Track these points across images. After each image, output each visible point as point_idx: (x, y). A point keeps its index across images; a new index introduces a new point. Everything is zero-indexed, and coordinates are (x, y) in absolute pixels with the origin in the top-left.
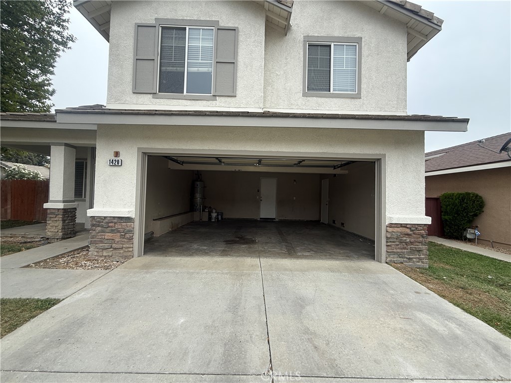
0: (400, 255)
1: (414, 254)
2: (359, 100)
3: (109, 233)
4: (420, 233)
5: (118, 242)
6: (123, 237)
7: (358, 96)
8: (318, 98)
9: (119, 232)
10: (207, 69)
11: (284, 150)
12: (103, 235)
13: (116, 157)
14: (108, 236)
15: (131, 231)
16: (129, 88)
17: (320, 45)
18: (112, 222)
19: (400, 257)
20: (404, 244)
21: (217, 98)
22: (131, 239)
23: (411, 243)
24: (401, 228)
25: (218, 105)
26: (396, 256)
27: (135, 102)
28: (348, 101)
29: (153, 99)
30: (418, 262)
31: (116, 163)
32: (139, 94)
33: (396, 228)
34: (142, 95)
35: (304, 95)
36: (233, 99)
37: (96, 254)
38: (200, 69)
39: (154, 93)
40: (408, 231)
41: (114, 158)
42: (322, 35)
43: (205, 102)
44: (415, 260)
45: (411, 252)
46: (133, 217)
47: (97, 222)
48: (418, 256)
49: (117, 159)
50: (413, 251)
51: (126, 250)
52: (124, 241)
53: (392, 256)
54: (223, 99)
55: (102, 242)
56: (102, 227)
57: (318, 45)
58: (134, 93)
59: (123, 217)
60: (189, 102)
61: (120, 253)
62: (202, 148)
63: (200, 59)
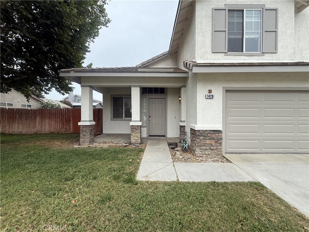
3: (208, 140)
5: (214, 145)
6: (216, 142)
9: (214, 139)
10: (255, 36)
12: (205, 141)
13: (210, 93)
14: (208, 142)
15: (221, 139)
16: (209, 50)
18: (210, 134)
21: (265, 54)
22: (221, 143)
25: (265, 59)
27: (213, 59)
29: (225, 56)
32: (216, 53)
34: (218, 54)
36: (275, 55)
37: (200, 153)
38: (251, 36)
39: (225, 52)
43: (257, 57)
46: (222, 130)
47: (201, 133)
51: (219, 150)
52: (218, 145)
54: (268, 55)
55: (204, 146)
56: (204, 136)
58: (212, 53)
59: (216, 130)
60: (247, 58)
61: (215, 152)
62: (262, 86)
63: (253, 29)
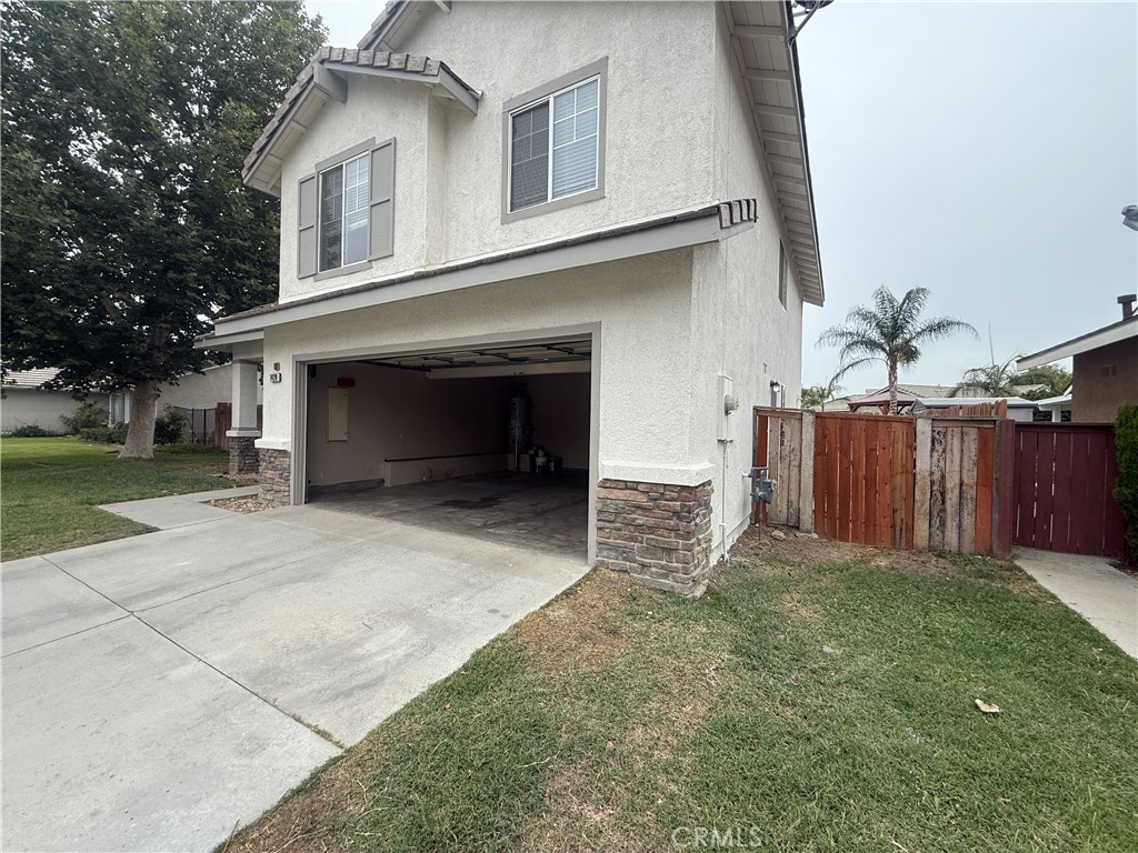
0: (625, 554)
1: (653, 556)
2: (601, 202)
3: (271, 470)
4: (669, 506)
5: (277, 482)
7: (599, 196)
8: (526, 220)
9: (278, 469)
10: (363, 221)
11: (439, 337)
14: (270, 474)
15: (286, 470)
16: (296, 274)
17: (534, 109)
19: (624, 559)
20: (632, 528)
22: (287, 480)
23: (652, 529)
24: (626, 492)
25: (374, 275)
26: (613, 554)
27: (300, 292)
28: (580, 210)
29: (315, 283)
30: (665, 576)
31: (276, 379)
32: (303, 280)
33: (615, 491)
34: (306, 280)
35: (505, 220)
36: (390, 260)
37: (263, 496)
38: (357, 223)
39: (314, 275)
40: (642, 500)
41: (275, 372)
42: (533, 86)
44: (654, 569)
45: (648, 549)
46: (289, 450)
47: (263, 455)
48: (664, 562)
49: (277, 373)
50: (652, 550)
51: (284, 494)
52: (281, 482)
53: (605, 553)
54: (380, 264)
55: (266, 481)
56: (266, 461)
57: (529, 111)
58: (299, 279)
59: (281, 450)
60: (346, 279)
61: (279, 498)
63: (358, 207)
